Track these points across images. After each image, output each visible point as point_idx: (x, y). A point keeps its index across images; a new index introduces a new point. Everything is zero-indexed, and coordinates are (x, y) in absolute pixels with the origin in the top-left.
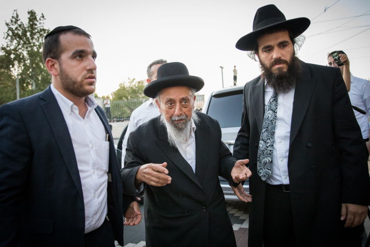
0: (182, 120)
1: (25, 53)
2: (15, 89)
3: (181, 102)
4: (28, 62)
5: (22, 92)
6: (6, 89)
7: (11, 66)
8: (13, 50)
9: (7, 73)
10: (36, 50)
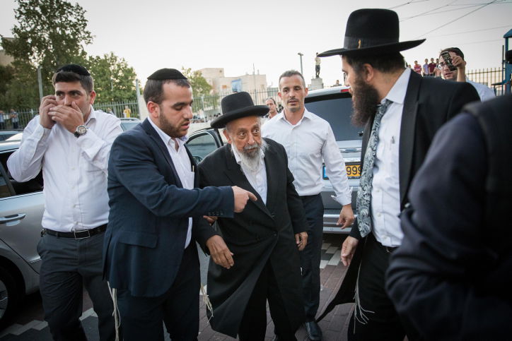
0: (254, 148)
1: (46, 36)
2: (37, 83)
3: (252, 131)
4: (51, 48)
5: (46, 87)
6: (24, 84)
7: (29, 54)
8: (30, 32)
9: (25, 62)
10: (60, 33)
